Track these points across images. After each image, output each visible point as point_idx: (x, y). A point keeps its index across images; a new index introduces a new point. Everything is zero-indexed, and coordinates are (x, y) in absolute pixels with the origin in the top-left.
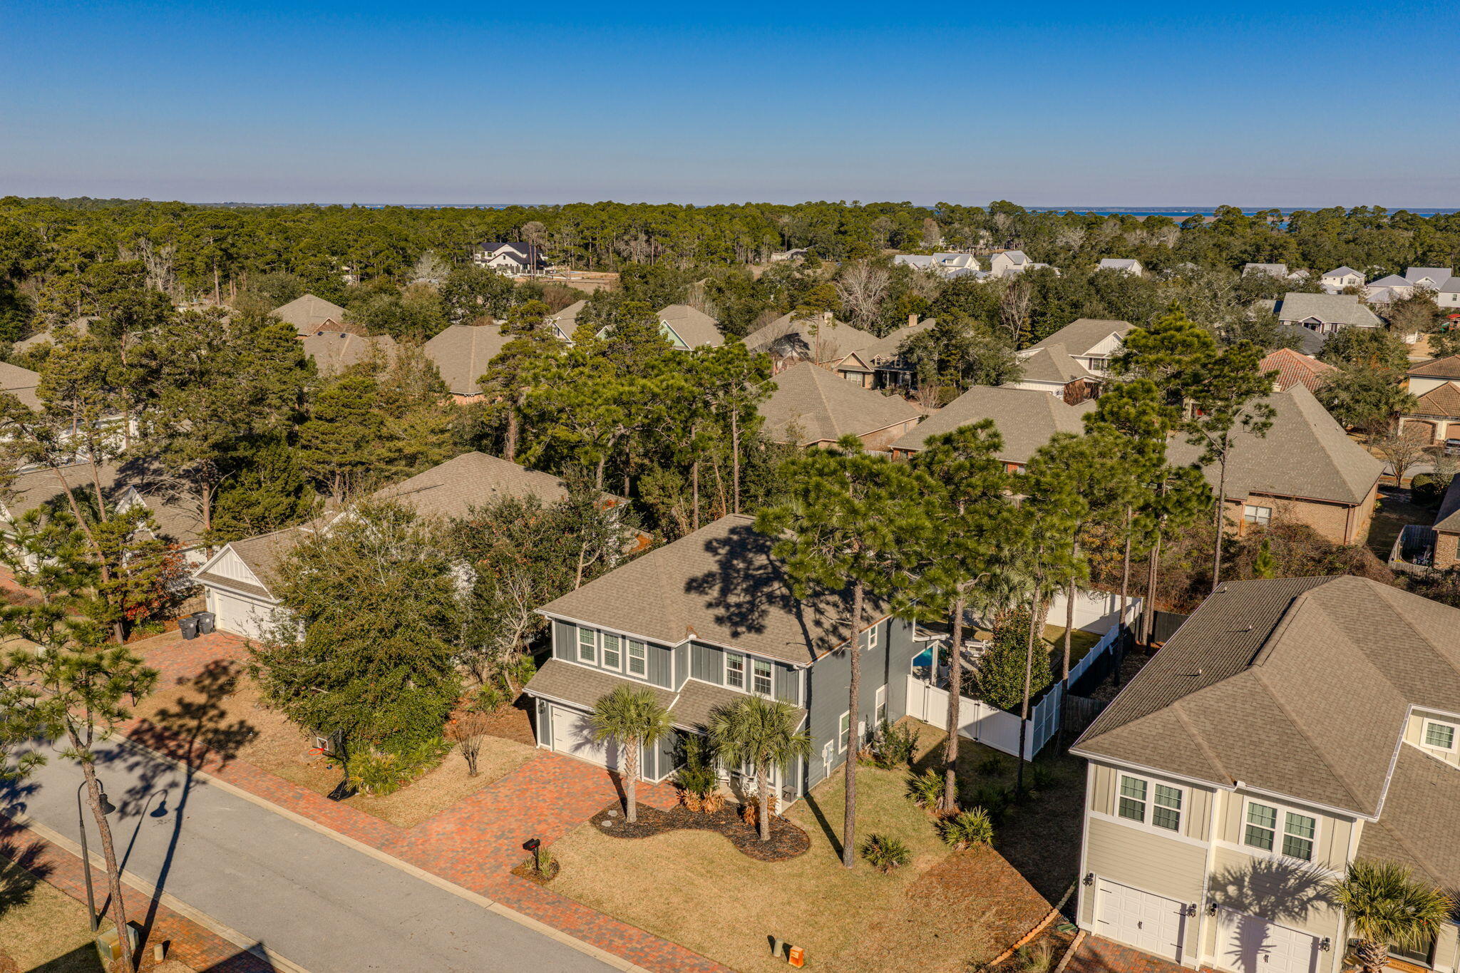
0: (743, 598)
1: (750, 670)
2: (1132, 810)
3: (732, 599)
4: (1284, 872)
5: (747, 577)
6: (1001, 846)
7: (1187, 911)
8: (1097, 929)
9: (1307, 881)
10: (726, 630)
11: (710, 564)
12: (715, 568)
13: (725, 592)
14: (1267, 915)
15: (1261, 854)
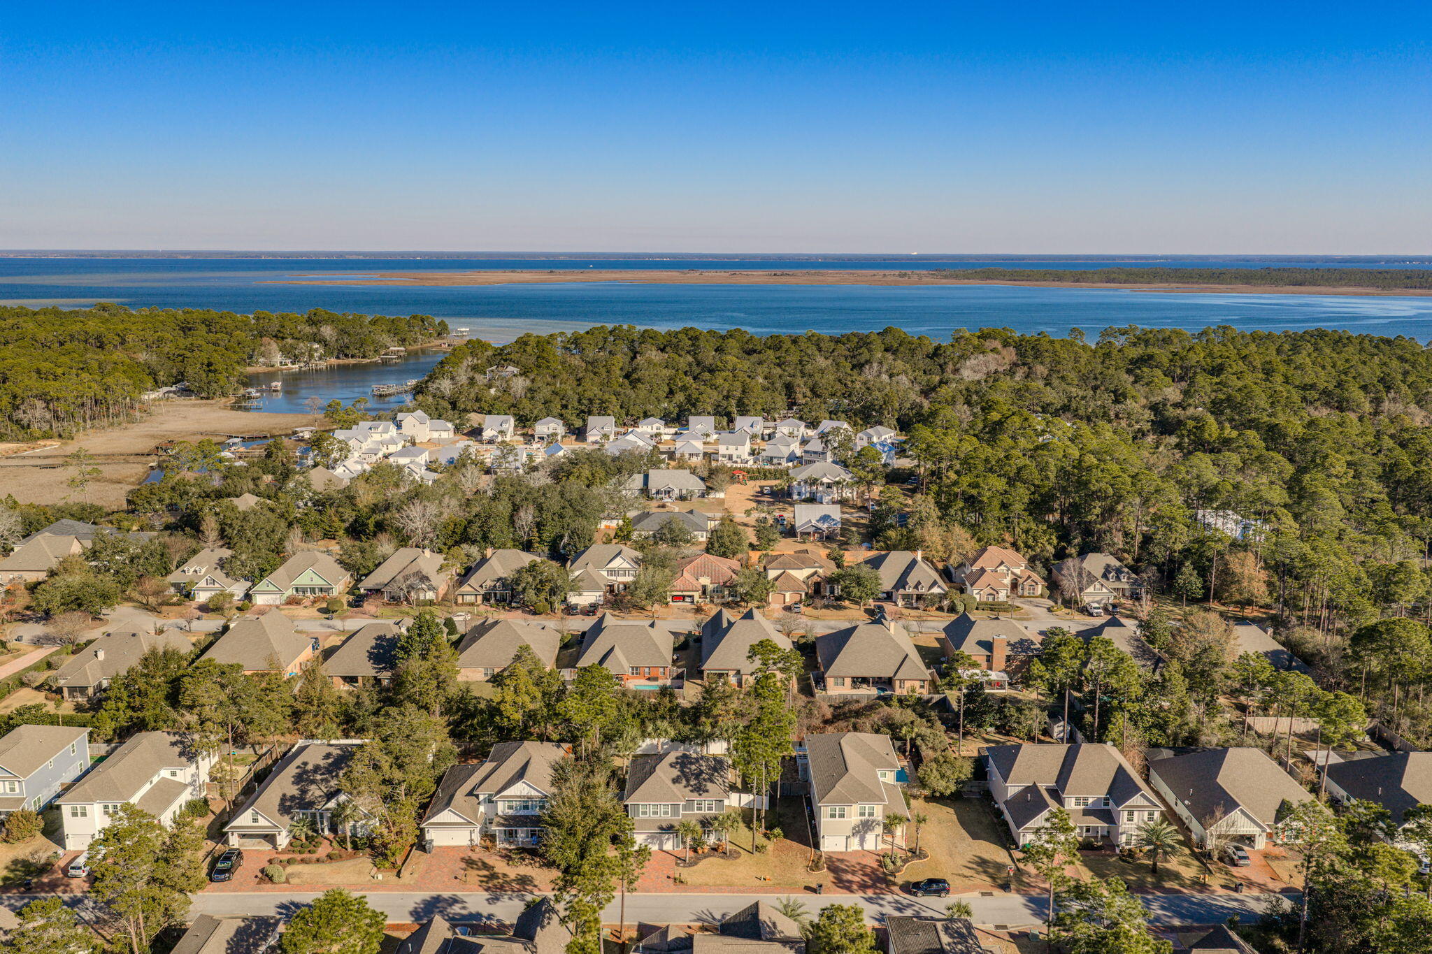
0: (695, 782)
1: (705, 805)
2: (833, 816)
3: (692, 783)
4: (868, 821)
5: (692, 774)
6: (786, 836)
7: (847, 838)
8: (826, 850)
9: (873, 822)
10: (696, 794)
11: (675, 772)
12: (679, 773)
13: (688, 781)
14: (866, 832)
15: (863, 818)
